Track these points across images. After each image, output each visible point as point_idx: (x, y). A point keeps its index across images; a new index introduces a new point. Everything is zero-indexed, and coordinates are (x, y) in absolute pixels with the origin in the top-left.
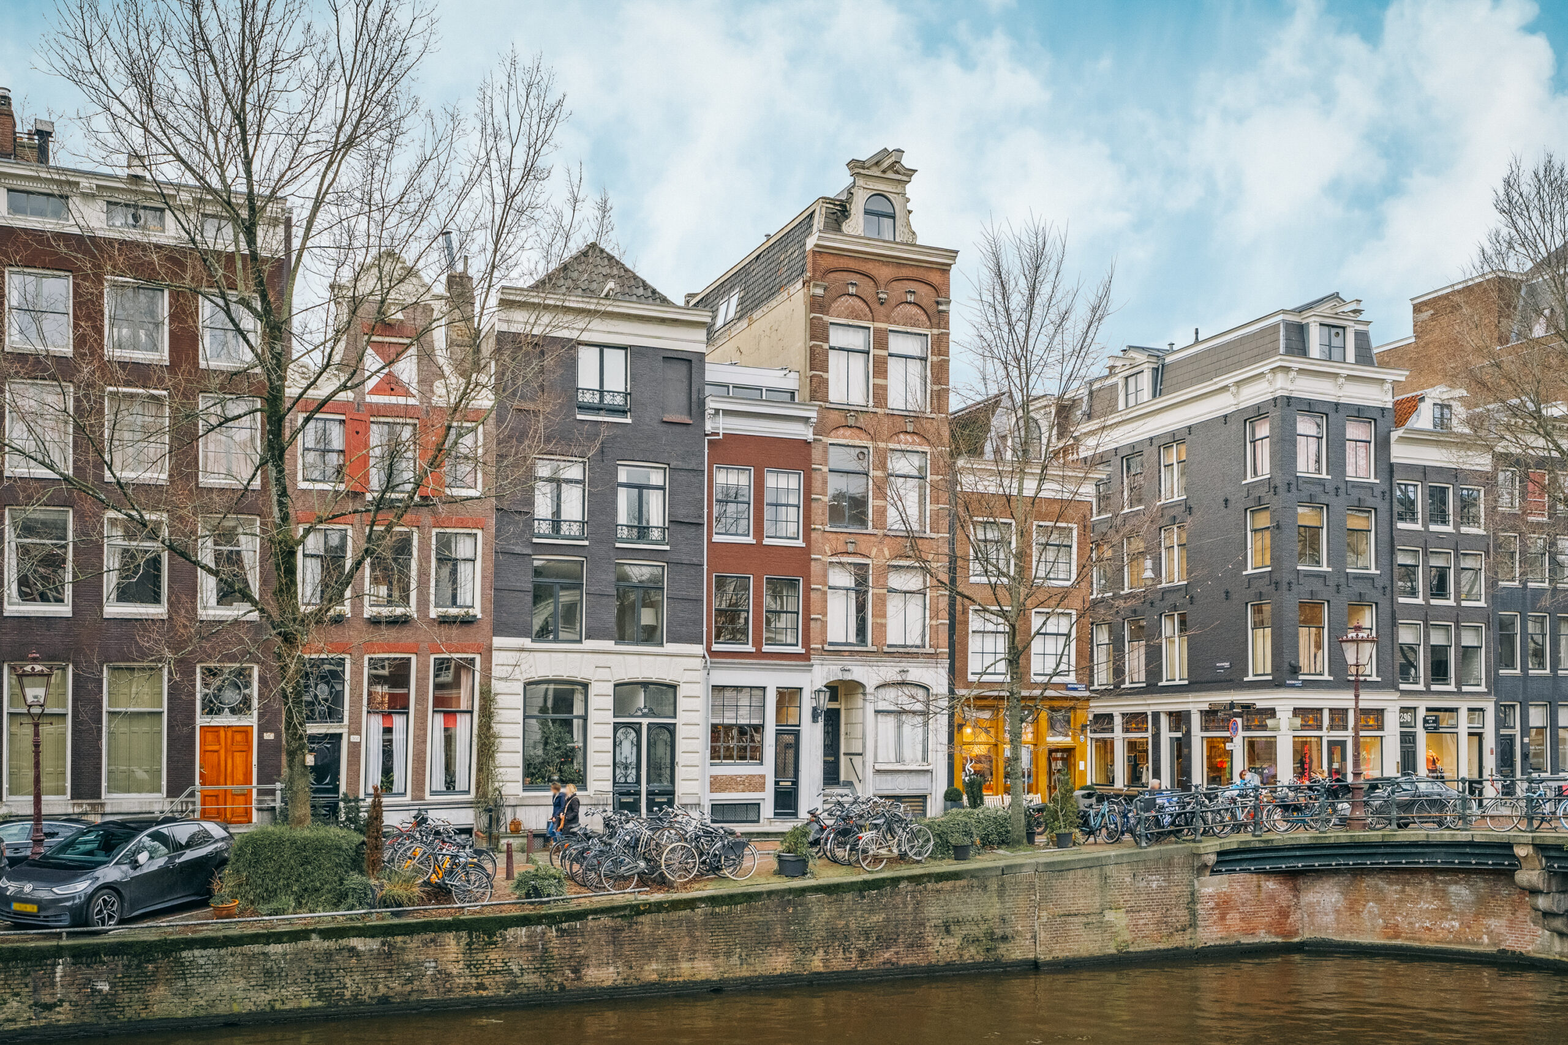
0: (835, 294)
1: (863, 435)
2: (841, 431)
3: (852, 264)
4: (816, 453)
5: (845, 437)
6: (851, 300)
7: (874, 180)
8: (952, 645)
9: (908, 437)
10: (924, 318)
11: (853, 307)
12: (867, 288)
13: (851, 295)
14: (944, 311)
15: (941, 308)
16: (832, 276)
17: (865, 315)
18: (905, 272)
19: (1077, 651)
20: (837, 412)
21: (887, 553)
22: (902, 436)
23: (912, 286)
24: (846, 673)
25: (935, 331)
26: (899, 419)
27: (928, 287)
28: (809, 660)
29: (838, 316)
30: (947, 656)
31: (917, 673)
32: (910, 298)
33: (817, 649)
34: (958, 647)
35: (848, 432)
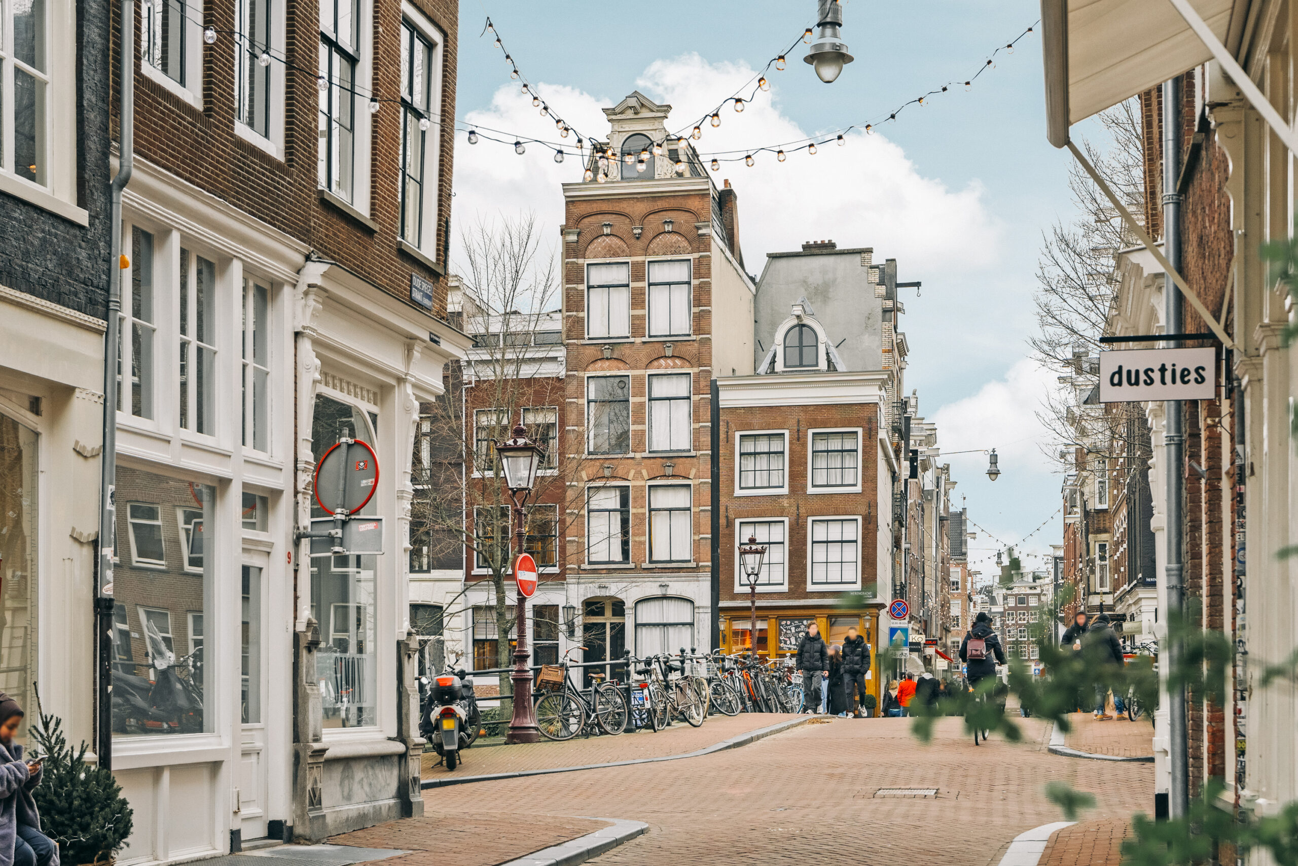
0: (590, 237)
1: (621, 365)
2: (599, 364)
3: (605, 207)
4: (571, 388)
5: (603, 369)
6: (607, 239)
7: (629, 122)
8: (715, 559)
9: (669, 361)
10: (686, 244)
11: (610, 246)
12: (622, 225)
13: (607, 235)
14: (704, 235)
15: (700, 232)
16: (586, 220)
17: (623, 251)
18: (660, 204)
19: (863, 558)
20: (592, 347)
21: (644, 472)
22: (662, 361)
23: (668, 216)
24: (603, 590)
25: (696, 255)
26: (657, 346)
27: (688, 214)
28: (565, 579)
29: (595, 257)
30: (710, 569)
31: (676, 587)
32: (668, 228)
33: (574, 569)
34: (722, 560)
35: (607, 363)
